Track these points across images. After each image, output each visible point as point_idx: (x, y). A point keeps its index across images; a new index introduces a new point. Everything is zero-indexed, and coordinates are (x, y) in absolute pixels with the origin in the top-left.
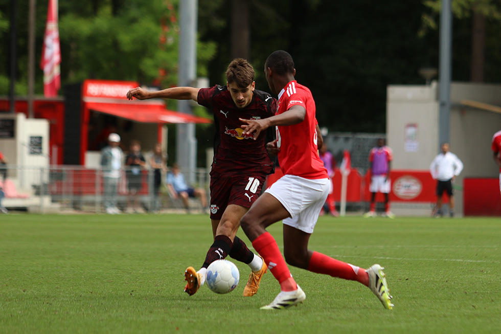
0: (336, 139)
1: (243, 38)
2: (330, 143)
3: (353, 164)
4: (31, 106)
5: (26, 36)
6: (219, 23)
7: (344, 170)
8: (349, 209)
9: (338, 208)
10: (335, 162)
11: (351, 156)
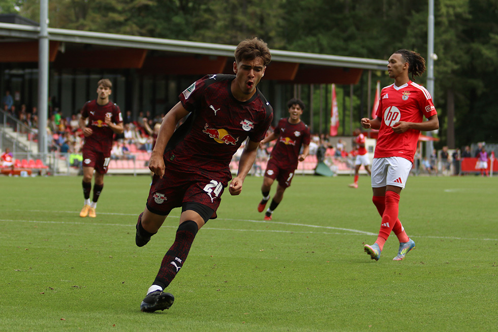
0: (488, 147)
1: (451, 108)
2: (486, 148)
3: (495, 157)
4: (369, 134)
5: (366, 107)
6: (442, 102)
7: (492, 159)
8: (494, 174)
9: (489, 174)
10: (488, 156)
11: (494, 153)
